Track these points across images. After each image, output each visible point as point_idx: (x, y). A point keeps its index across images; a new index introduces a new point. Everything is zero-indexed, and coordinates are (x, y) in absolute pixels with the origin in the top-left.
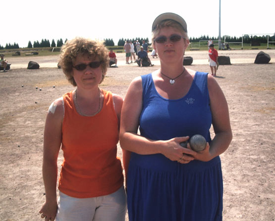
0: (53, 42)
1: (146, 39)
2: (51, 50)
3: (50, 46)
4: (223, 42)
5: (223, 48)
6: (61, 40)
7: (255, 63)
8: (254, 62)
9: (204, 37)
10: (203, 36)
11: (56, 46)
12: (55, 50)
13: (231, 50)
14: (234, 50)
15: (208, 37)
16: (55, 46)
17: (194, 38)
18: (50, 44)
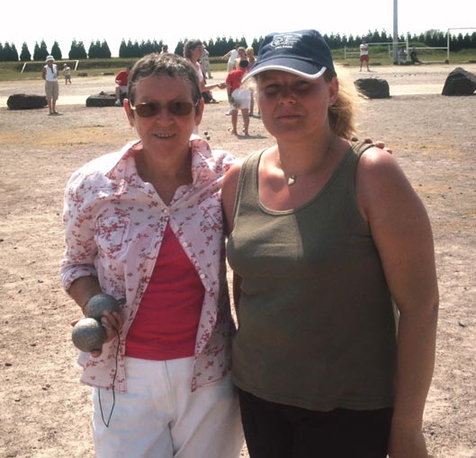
0: (25, 48)
1: (240, 40)
2: (19, 68)
3: (17, 60)
4: (404, 47)
5: (404, 62)
6: (43, 44)
7: (443, 94)
8: (441, 92)
9: (376, 34)
10: (373, 32)
11: (32, 58)
12: (28, 69)
13: (420, 64)
14: (429, 64)
15: (384, 34)
16: (29, 60)
17: (351, 38)
18: (17, 54)
